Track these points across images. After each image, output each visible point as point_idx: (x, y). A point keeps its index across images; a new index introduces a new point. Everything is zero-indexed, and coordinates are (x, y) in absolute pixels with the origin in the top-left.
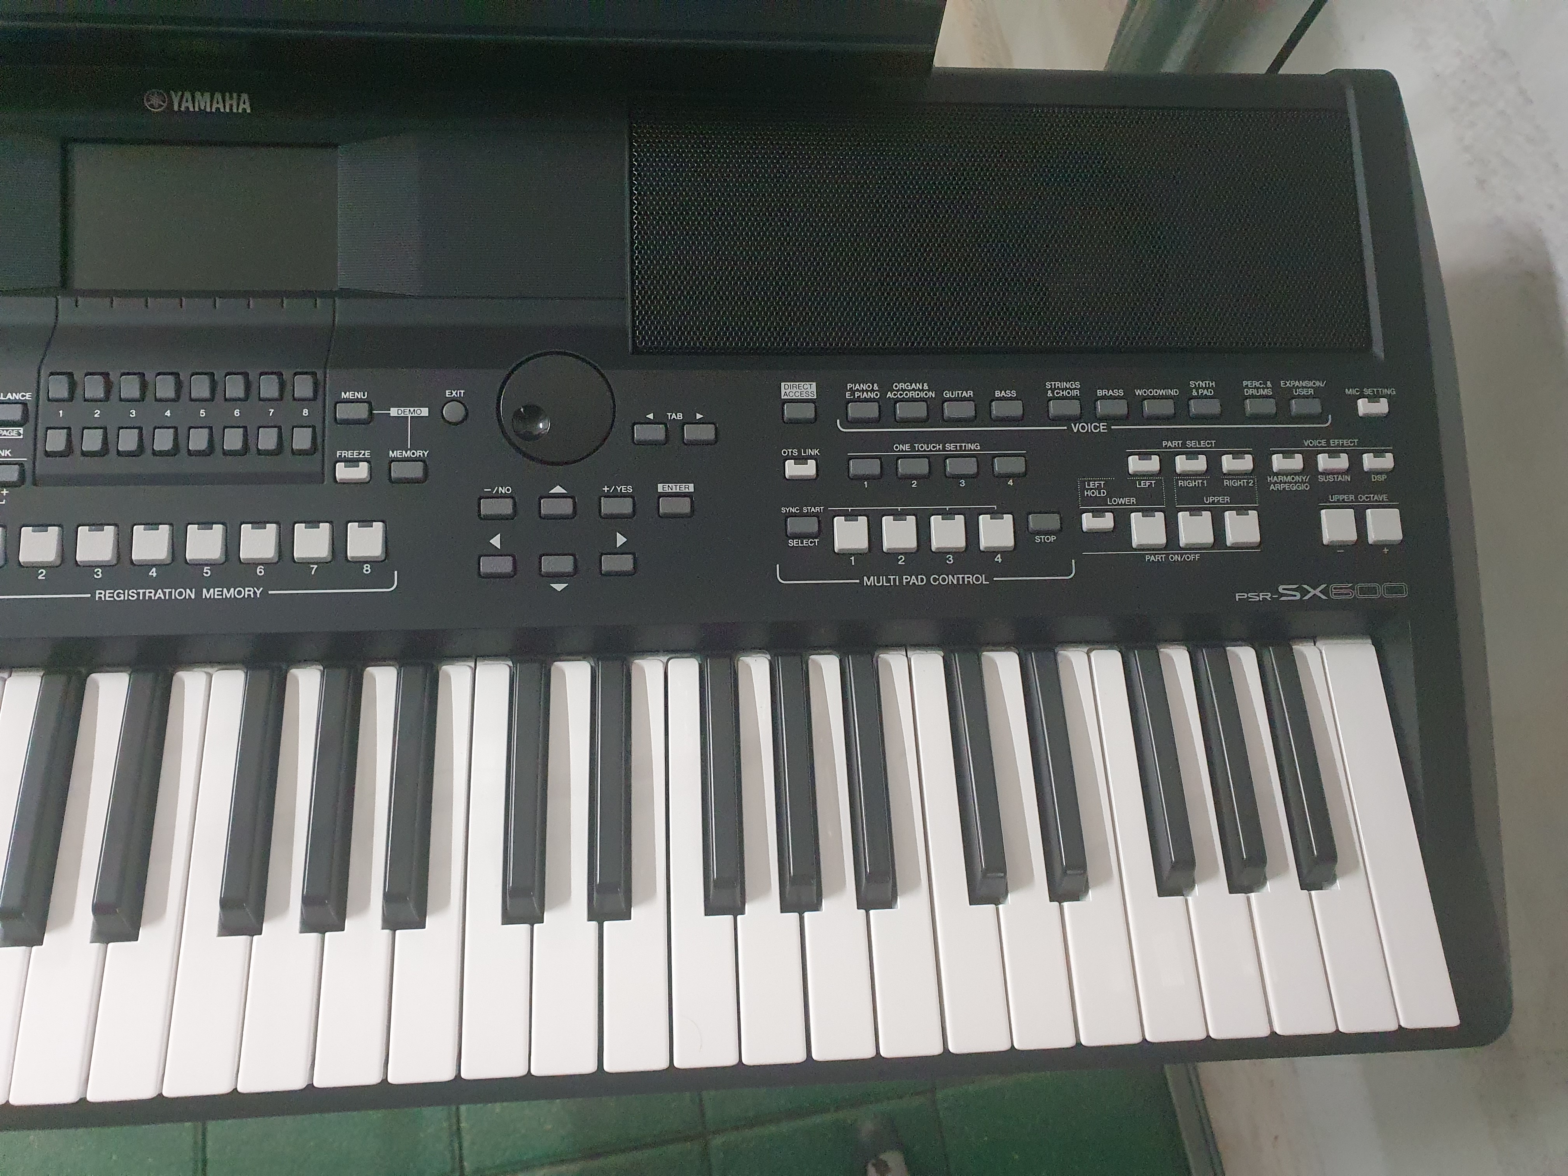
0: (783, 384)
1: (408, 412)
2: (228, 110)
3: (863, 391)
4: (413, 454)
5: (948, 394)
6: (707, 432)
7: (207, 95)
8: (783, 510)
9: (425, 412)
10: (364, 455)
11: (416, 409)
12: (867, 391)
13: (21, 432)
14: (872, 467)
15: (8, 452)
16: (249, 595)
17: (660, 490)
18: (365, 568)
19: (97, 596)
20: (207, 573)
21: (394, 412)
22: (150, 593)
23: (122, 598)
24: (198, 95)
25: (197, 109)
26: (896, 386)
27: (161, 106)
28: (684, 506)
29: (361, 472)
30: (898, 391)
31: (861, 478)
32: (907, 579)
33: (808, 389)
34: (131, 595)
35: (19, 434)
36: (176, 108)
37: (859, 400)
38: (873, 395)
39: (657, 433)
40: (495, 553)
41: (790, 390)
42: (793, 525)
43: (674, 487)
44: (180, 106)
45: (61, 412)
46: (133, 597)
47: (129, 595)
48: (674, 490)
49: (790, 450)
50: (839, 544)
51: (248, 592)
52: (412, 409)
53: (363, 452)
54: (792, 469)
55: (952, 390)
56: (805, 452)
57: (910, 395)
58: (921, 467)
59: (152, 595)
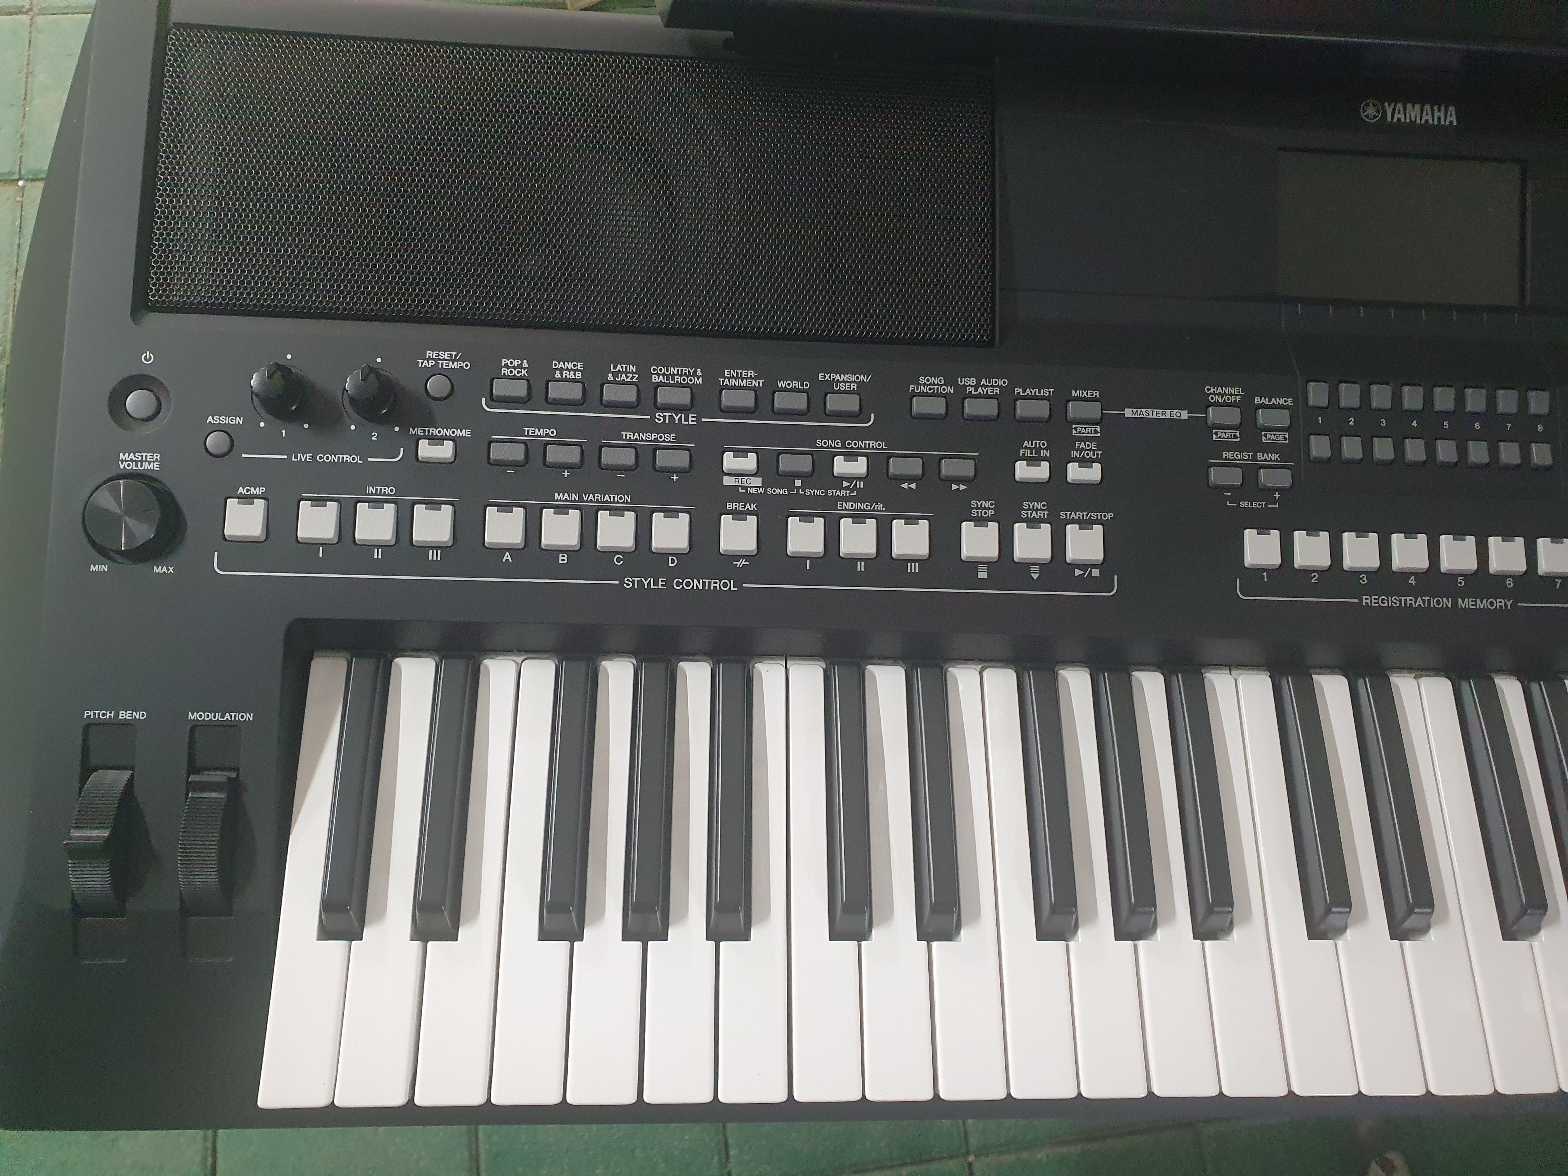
2: (1436, 122)
7: (1417, 107)
13: (1287, 436)
15: (1277, 456)
16: (1501, 607)
19: (1364, 601)
20: (1461, 583)
22: (1410, 600)
23: (1386, 605)
24: (1409, 106)
25: (1408, 121)
27: (1375, 117)
34: (1394, 601)
35: (1285, 439)
36: (1389, 119)
44: (1393, 117)
45: (1320, 418)
46: (1396, 604)
47: (1392, 602)
51: (1500, 603)
59: (1413, 602)
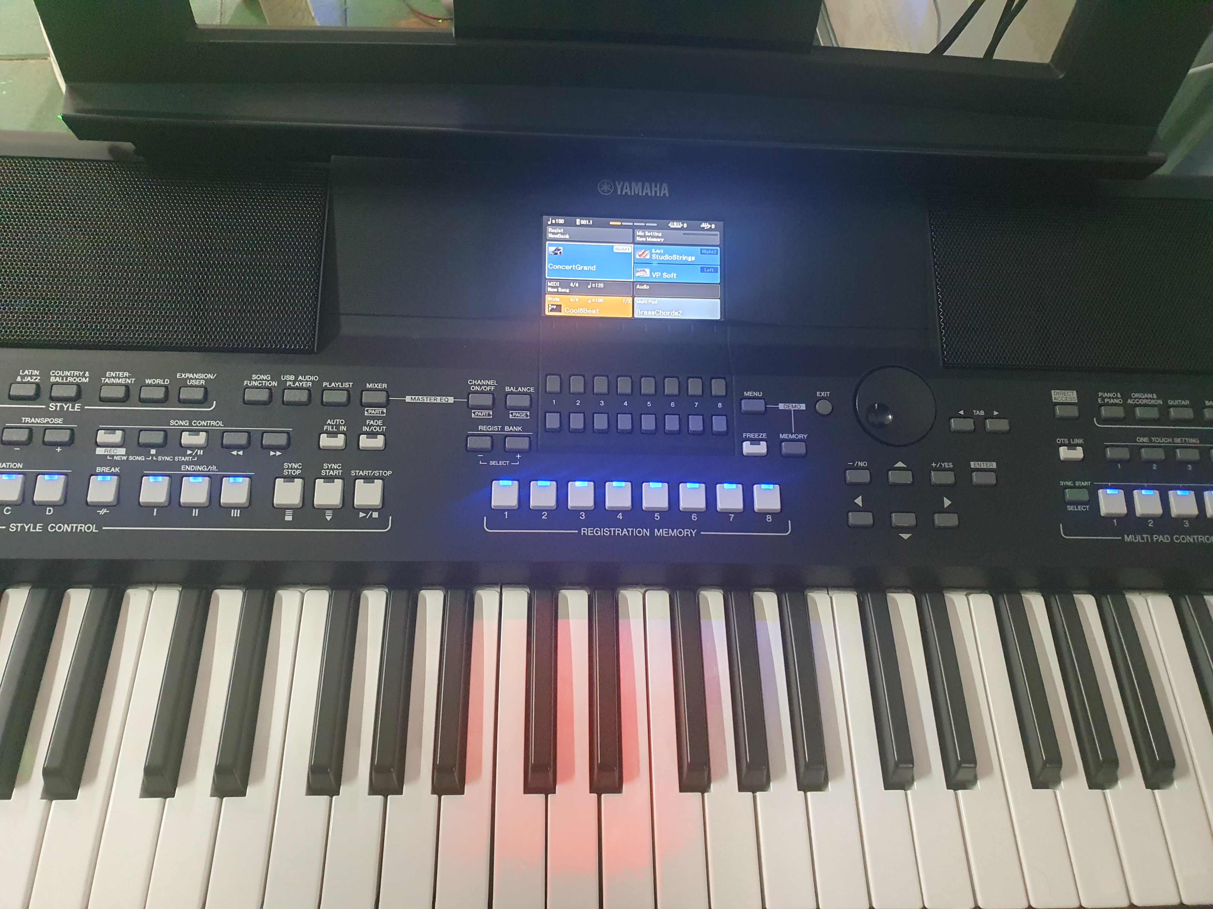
0: (1053, 391)
1: (792, 407)
2: (653, 194)
3: (1110, 398)
4: (797, 436)
5: (1171, 402)
6: (1003, 425)
7: (642, 185)
8: (1062, 483)
9: (803, 407)
10: (762, 436)
11: (797, 404)
12: (1113, 398)
13: (528, 414)
14: (1124, 454)
15: (520, 428)
16: (687, 535)
17: (972, 466)
18: (768, 518)
19: (582, 532)
20: (657, 518)
21: (781, 406)
22: (618, 531)
23: (599, 534)
24: (633, 184)
25: (633, 194)
26: (1134, 395)
27: (609, 191)
28: (991, 479)
29: (762, 448)
30: (1135, 398)
31: (1114, 462)
32: (1156, 537)
33: (1072, 396)
35: (527, 416)
36: (619, 193)
37: (1107, 404)
38: (1117, 401)
39: (968, 425)
40: (857, 509)
41: (1058, 396)
42: (1069, 495)
43: (982, 465)
44: (621, 192)
45: (554, 401)
46: (607, 533)
47: (604, 532)
48: (982, 467)
49: (1062, 439)
50: (1104, 510)
51: (686, 532)
52: (794, 405)
53: (761, 434)
54: (1064, 453)
55: (1174, 399)
56: (1073, 441)
57: (1145, 401)
58: (1160, 454)
59: (620, 532)
